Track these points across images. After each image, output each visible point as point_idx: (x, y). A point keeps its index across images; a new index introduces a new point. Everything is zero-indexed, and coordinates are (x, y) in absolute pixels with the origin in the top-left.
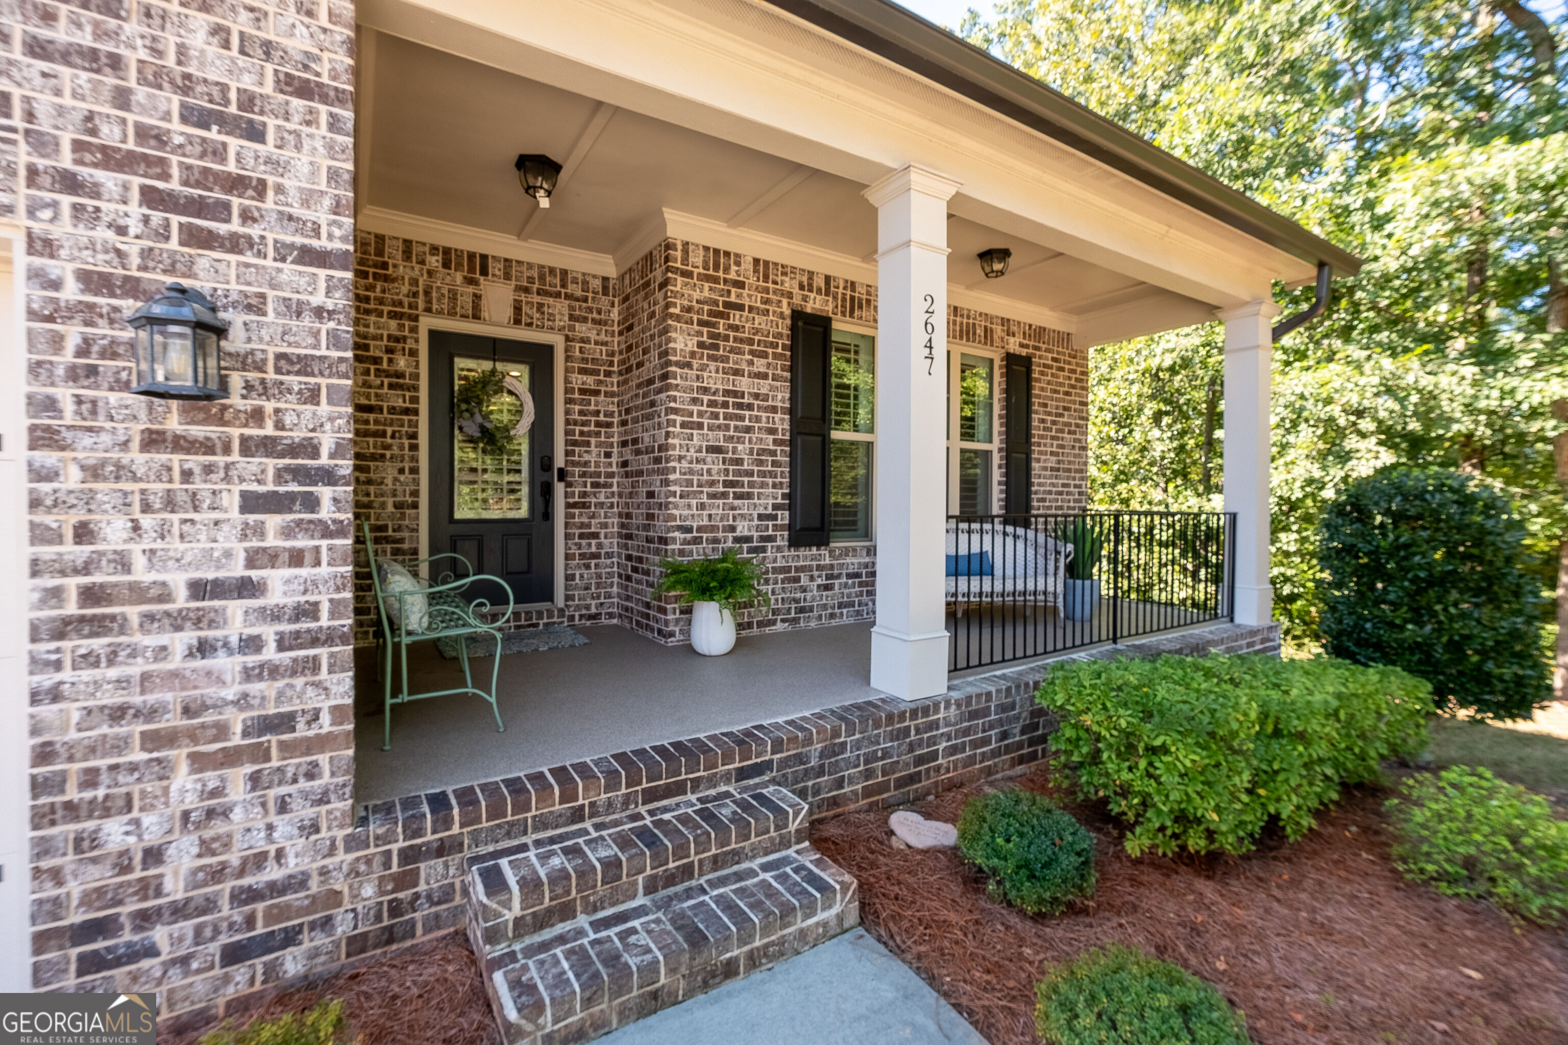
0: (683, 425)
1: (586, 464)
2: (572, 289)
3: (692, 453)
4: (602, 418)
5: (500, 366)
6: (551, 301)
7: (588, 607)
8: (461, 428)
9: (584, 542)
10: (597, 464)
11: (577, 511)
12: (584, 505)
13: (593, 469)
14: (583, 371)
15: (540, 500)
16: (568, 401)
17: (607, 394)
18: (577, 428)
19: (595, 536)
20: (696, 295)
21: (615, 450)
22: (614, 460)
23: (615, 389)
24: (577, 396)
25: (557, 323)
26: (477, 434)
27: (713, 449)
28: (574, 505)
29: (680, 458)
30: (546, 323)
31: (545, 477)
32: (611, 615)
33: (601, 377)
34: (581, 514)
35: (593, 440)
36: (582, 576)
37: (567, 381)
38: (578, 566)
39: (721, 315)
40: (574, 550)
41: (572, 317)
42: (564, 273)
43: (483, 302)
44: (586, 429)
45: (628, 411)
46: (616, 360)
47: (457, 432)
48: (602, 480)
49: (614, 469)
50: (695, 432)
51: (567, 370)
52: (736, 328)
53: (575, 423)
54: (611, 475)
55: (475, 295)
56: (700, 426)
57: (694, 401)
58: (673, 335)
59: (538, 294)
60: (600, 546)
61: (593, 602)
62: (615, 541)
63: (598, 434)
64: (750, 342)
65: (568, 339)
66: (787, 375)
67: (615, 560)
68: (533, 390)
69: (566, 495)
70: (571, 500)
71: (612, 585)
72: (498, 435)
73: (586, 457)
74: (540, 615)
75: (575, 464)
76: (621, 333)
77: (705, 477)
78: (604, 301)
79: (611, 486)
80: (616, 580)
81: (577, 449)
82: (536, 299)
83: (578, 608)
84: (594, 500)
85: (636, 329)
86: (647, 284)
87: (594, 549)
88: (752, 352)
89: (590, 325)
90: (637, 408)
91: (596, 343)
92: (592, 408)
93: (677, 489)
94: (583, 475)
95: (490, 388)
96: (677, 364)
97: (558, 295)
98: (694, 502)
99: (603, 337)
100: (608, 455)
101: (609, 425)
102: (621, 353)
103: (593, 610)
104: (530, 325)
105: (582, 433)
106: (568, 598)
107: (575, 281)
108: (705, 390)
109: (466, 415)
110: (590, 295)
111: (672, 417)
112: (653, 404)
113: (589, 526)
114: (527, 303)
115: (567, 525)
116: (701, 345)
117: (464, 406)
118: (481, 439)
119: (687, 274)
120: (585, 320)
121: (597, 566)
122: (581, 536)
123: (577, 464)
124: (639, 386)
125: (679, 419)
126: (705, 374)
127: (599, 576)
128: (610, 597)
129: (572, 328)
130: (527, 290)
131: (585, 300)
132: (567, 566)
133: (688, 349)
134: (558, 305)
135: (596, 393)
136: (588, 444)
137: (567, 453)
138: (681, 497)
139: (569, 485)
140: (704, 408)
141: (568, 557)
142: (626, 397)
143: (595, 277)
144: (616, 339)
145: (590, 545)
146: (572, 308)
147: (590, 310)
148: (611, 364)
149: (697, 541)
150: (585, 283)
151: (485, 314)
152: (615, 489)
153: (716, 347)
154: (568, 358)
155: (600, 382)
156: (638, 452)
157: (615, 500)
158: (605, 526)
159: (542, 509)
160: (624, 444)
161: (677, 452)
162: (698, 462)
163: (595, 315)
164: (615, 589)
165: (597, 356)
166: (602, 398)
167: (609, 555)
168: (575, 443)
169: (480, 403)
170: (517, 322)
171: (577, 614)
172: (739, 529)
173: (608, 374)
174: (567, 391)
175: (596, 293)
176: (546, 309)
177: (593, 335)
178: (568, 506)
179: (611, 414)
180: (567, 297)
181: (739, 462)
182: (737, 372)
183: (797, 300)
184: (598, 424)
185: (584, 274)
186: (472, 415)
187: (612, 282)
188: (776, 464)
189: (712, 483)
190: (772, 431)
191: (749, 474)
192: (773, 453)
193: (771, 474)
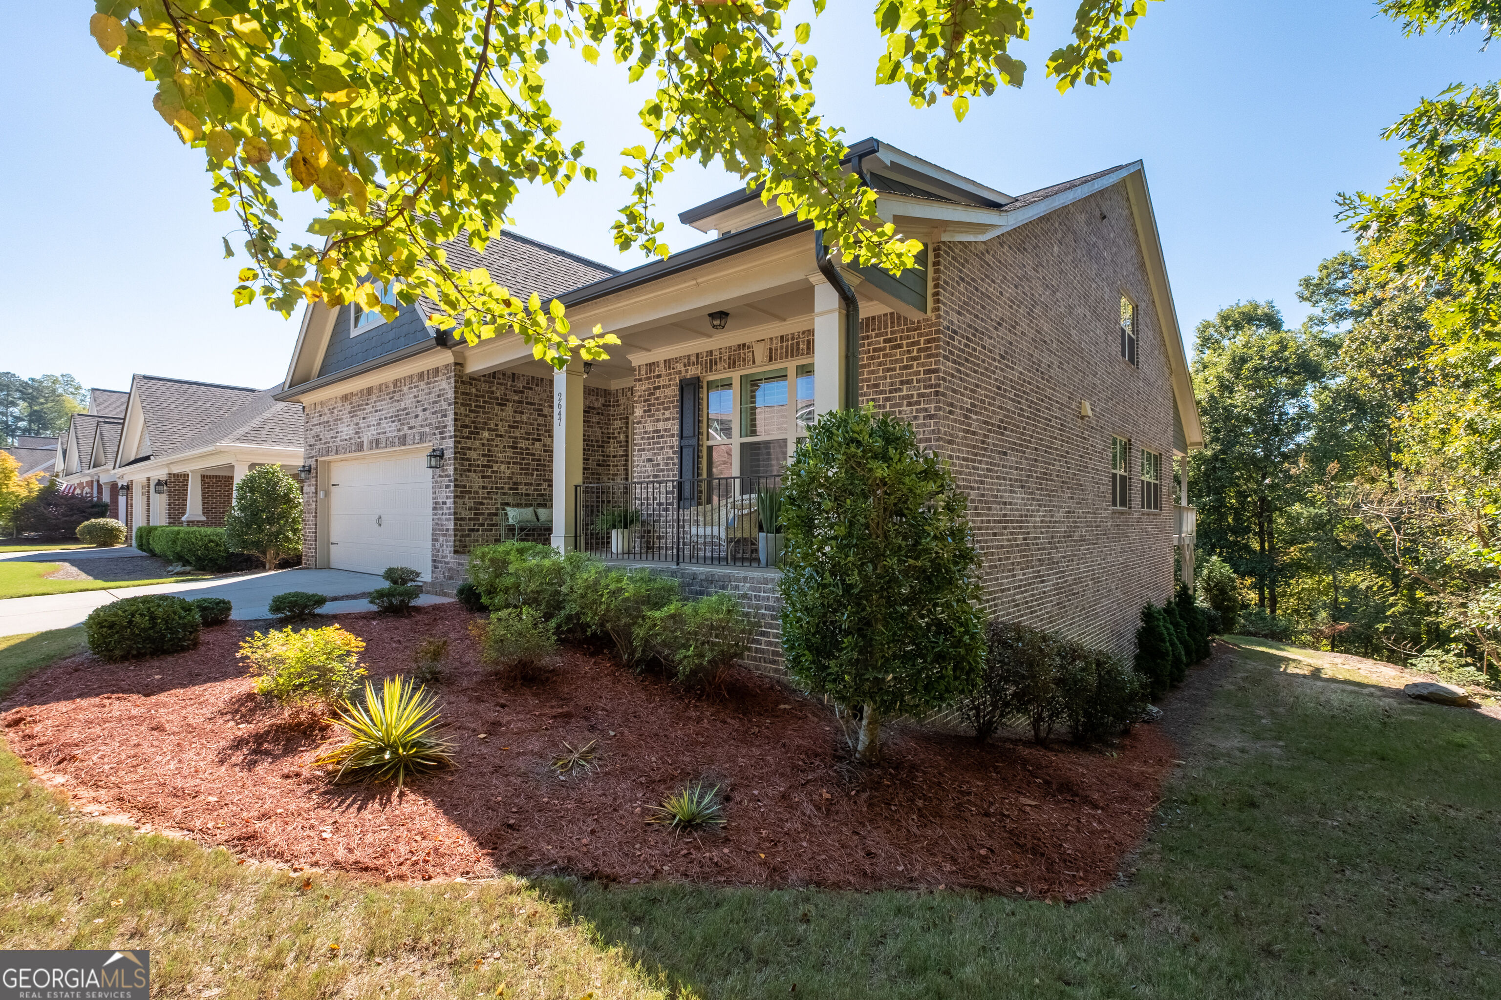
0: (638, 451)
3: (642, 463)
20: (643, 388)
27: (650, 460)
29: (638, 466)
39: (652, 394)
50: (642, 453)
52: (658, 399)
56: (644, 450)
57: (642, 438)
58: (635, 409)
64: (664, 403)
66: (678, 416)
77: (646, 474)
88: (664, 409)
96: (637, 423)
108: (646, 432)
111: (634, 447)
116: (645, 411)
119: (639, 379)
125: (637, 448)
126: (646, 425)
133: (640, 415)
138: (638, 483)
140: (646, 441)
153: (650, 410)
161: (636, 464)
162: (643, 467)
181: (658, 465)
182: (658, 420)
183: (683, 374)
188: (674, 464)
189: (649, 477)
190: (672, 447)
191: (663, 470)
192: (672, 459)
193: (672, 470)
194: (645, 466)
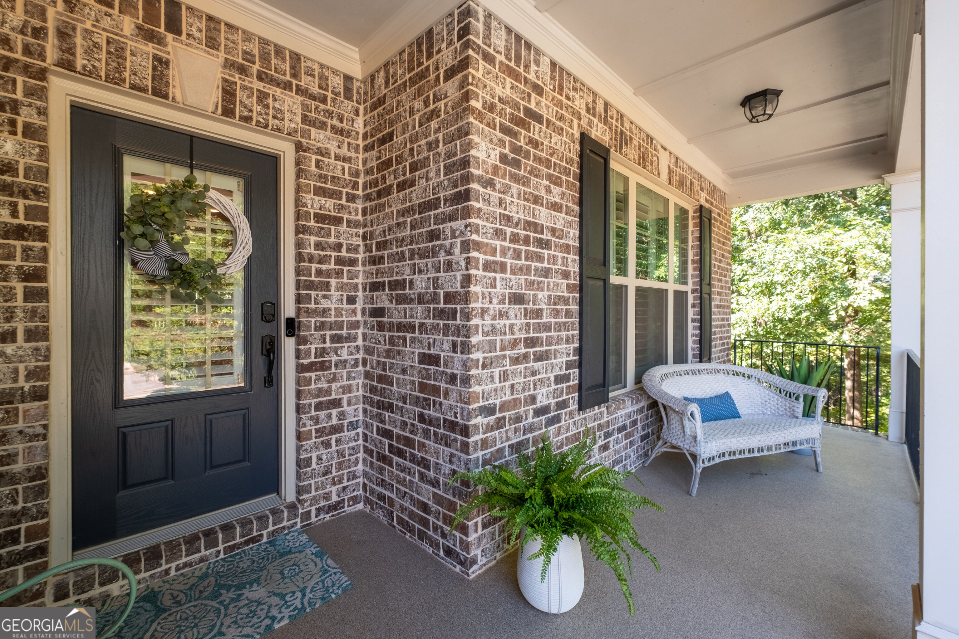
0: (487, 267)
1: (325, 312)
2: (305, 81)
3: (495, 306)
4: (344, 253)
5: (200, 178)
6: (278, 92)
7: (327, 497)
8: (134, 264)
9: (322, 414)
10: (338, 313)
11: (313, 375)
12: (323, 366)
13: (333, 319)
14: (320, 192)
15: (260, 362)
16: (299, 230)
17: (350, 223)
18: (314, 266)
19: (337, 403)
20: (499, 91)
21: (360, 294)
22: (359, 306)
23: (360, 217)
24: (312, 223)
25: (286, 123)
26: (163, 273)
27: (518, 299)
28: (310, 367)
29: (484, 312)
30: (272, 122)
31: (267, 329)
32: (355, 500)
33: (343, 202)
34: (318, 379)
35: (333, 282)
36: (320, 458)
37: (298, 202)
38: (316, 447)
39: (521, 123)
40: (310, 426)
41: (305, 119)
42: (296, 58)
43: (172, 72)
44: (324, 267)
45: (381, 246)
46: (361, 181)
47: (128, 267)
48: (344, 332)
49: (359, 317)
50: (498, 276)
51: (298, 189)
52: (535, 144)
53: (311, 259)
54: (355, 325)
55: (157, 58)
56: (503, 267)
57: (498, 233)
58: (475, 138)
59: (260, 78)
60: (342, 416)
61: (334, 489)
62: (360, 406)
63: (339, 274)
64: (548, 164)
65: (299, 147)
66: (577, 208)
67: (360, 430)
68: (249, 212)
69: (298, 355)
70: (305, 361)
71: (356, 463)
72: (198, 274)
73: (325, 304)
74: (262, 519)
75: (309, 313)
76: (367, 149)
77: (508, 337)
78: (347, 107)
79: (355, 338)
80: (361, 455)
81: (313, 293)
82: (257, 85)
83: (315, 500)
84: (334, 358)
85: (399, 139)
86: (423, 75)
87: (334, 421)
88: (550, 177)
89: (329, 133)
90: (400, 241)
91: (337, 158)
92: (332, 240)
93: (477, 355)
94: (321, 327)
95: (184, 204)
96: (479, 180)
97: (287, 86)
98: (496, 371)
99: (344, 151)
100: (352, 300)
101: (352, 262)
102: (368, 172)
103: (334, 498)
104: (247, 119)
105: (319, 273)
106: (300, 491)
107: (310, 73)
108: (508, 219)
109: (142, 243)
110: (330, 95)
111: (474, 254)
112: (433, 236)
113: (328, 392)
114: (244, 88)
115: (299, 394)
116: (503, 158)
117: (137, 229)
118: (170, 280)
119: (489, 58)
120: (323, 126)
121: (338, 441)
122: (319, 407)
123: (314, 313)
124: (403, 213)
125: (482, 257)
126: (508, 199)
127: (341, 454)
128: (355, 477)
129: (306, 134)
130: (242, 70)
131: (324, 100)
132: (299, 450)
133: (490, 162)
134: (289, 100)
135: (338, 221)
136: (327, 286)
137: (299, 299)
138: (484, 367)
139: (302, 341)
140: (507, 244)
141: (299, 436)
142: (378, 229)
143: (335, 72)
144: (361, 156)
145: (329, 416)
146: (305, 107)
147: (330, 114)
148: (355, 186)
149: (499, 424)
150: (323, 78)
151: (175, 91)
152: (360, 342)
153: (516, 164)
154: (300, 173)
155: (342, 208)
156: (402, 300)
157: (360, 356)
158: (348, 389)
159: (264, 373)
160: (376, 287)
161: (479, 305)
162: (501, 317)
163: (335, 122)
164: (360, 467)
165: (338, 174)
166: (343, 228)
167: (353, 426)
168: (311, 286)
169: (167, 225)
170: (228, 112)
171: (313, 509)
172: (539, 398)
173: (352, 198)
174: (298, 216)
175: (338, 94)
176: (270, 101)
177: (332, 147)
178: (300, 369)
179: (355, 249)
180: (300, 91)
181: (538, 313)
182: (537, 200)
183: (584, 123)
184: (340, 261)
185: (322, 66)
186: (153, 243)
187: (356, 84)
188: (568, 314)
189: (514, 344)
190: (566, 275)
191: (547, 328)
192: (566, 301)
193: (564, 327)
194: (502, 315)
